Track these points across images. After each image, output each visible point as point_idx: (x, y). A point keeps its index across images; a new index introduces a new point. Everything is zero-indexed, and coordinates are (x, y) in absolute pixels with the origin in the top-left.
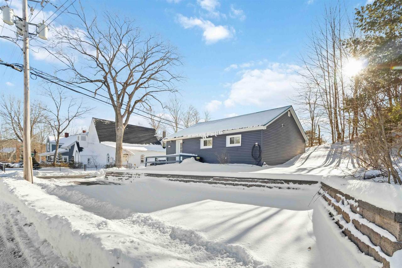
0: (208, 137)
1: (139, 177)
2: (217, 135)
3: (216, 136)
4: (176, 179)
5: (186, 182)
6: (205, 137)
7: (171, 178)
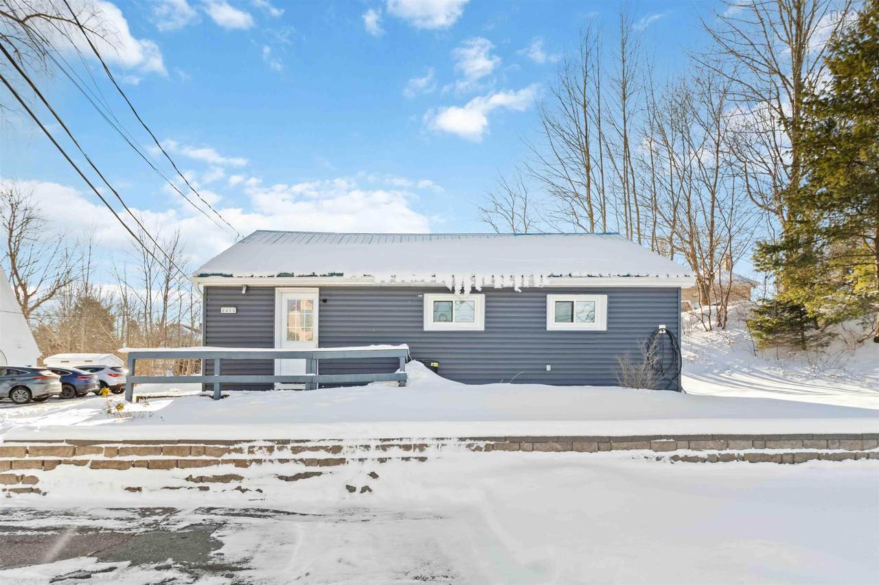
0: (480, 289)
1: (423, 459)
2: (521, 288)
3: (516, 289)
4: (716, 452)
5: (793, 459)
6: (468, 289)
7: (681, 452)
